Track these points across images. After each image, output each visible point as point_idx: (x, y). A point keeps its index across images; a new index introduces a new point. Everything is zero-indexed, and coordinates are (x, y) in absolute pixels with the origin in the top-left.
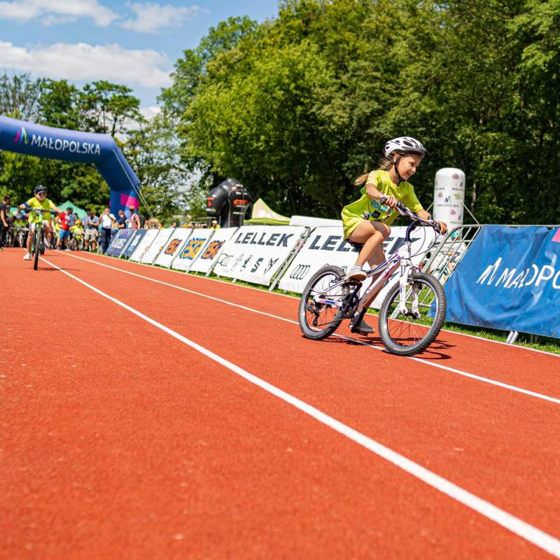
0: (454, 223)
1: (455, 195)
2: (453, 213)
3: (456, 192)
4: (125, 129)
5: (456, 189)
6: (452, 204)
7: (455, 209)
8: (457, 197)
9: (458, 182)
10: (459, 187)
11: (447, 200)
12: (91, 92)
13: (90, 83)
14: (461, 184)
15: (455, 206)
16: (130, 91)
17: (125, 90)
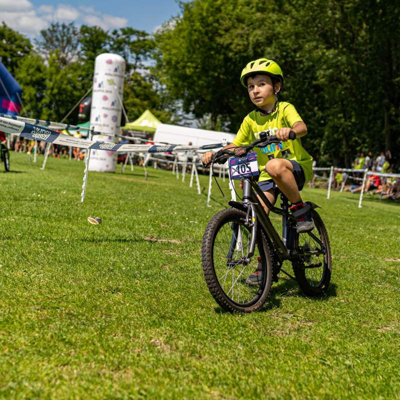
0: (107, 109)
1: (108, 80)
2: (105, 98)
3: (109, 78)
4: (142, 65)
5: (110, 75)
6: (105, 89)
7: (108, 95)
8: (111, 82)
9: (112, 67)
10: (112, 72)
11: (100, 86)
12: (118, 36)
13: (118, 29)
14: (116, 70)
15: (107, 92)
16: (148, 35)
17: (144, 34)
